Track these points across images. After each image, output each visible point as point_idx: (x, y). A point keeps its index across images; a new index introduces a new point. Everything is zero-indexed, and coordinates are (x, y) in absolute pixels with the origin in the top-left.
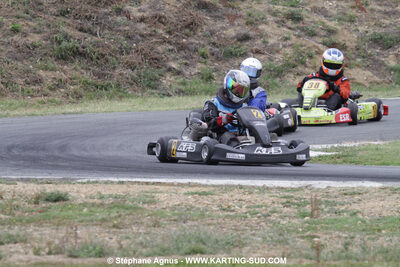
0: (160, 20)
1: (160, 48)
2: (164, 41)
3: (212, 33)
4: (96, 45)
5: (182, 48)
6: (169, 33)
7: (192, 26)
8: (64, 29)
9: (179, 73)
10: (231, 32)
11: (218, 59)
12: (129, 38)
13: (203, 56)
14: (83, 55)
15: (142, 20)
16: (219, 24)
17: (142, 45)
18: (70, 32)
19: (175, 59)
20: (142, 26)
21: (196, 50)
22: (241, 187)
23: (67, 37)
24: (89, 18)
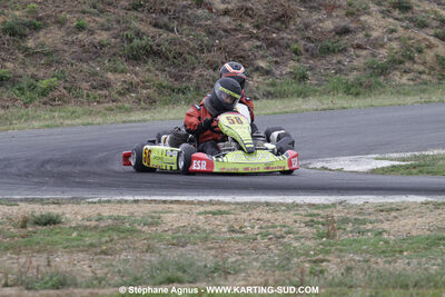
0: (246, 12)
1: (246, 45)
2: (252, 36)
3: (307, 26)
4: (173, 42)
5: (271, 44)
6: (257, 27)
7: (283, 18)
8: (135, 24)
9: (268, 73)
10: (329, 25)
11: (313, 56)
12: (210, 33)
13: (296, 52)
14: (157, 54)
15: (226, 12)
16: (315, 16)
17: (225, 41)
18: (143, 28)
19: (263, 57)
20: (227, 19)
21: (288, 46)
22: (268, 204)
23: (139, 34)
24: (165, 12)
